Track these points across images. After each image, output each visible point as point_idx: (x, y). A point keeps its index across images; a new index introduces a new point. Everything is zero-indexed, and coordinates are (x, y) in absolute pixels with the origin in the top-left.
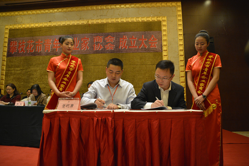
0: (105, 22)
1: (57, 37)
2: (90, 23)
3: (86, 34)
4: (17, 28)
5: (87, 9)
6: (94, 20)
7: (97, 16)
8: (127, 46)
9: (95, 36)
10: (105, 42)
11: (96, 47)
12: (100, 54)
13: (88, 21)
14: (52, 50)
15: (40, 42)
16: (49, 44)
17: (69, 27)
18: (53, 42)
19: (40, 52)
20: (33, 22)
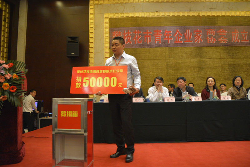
0: (216, 15)
1: (166, 28)
2: (201, 16)
3: (198, 27)
4: (120, 17)
6: (205, 13)
7: (208, 9)
8: (239, 40)
9: (207, 29)
10: (218, 35)
11: (210, 40)
12: (214, 47)
13: (198, 13)
14: (163, 42)
15: (149, 33)
16: (159, 35)
17: (178, 18)
18: (164, 33)
19: (150, 44)
20: (138, 12)
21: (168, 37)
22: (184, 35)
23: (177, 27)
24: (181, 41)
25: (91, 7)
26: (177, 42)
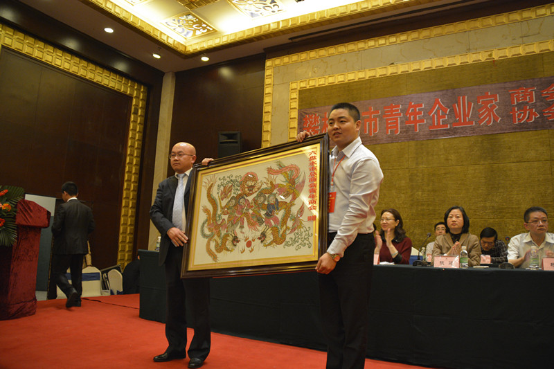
0: (537, 51)
1: (412, 98)
2: (496, 59)
3: (489, 86)
4: (317, 86)
5: (485, 24)
6: (507, 50)
7: (514, 39)
9: (513, 89)
10: (542, 101)
11: (519, 115)
12: (530, 132)
13: (489, 53)
14: (404, 130)
15: (373, 113)
16: (395, 115)
17: (440, 71)
18: (405, 111)
19: (375, 136)
20: (353, 70)
21: (415, 118)
22: (453, 111)
23: (437, 93)
24: (445, 123)
25: (268, 72)
26: (436, 127)
